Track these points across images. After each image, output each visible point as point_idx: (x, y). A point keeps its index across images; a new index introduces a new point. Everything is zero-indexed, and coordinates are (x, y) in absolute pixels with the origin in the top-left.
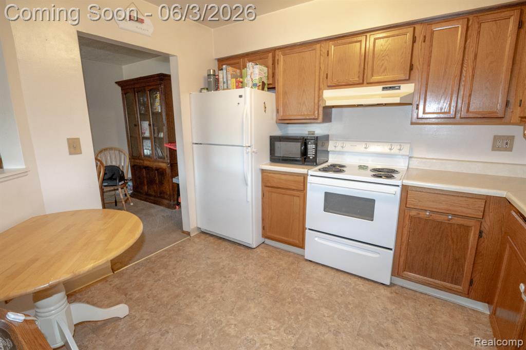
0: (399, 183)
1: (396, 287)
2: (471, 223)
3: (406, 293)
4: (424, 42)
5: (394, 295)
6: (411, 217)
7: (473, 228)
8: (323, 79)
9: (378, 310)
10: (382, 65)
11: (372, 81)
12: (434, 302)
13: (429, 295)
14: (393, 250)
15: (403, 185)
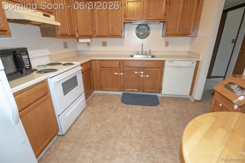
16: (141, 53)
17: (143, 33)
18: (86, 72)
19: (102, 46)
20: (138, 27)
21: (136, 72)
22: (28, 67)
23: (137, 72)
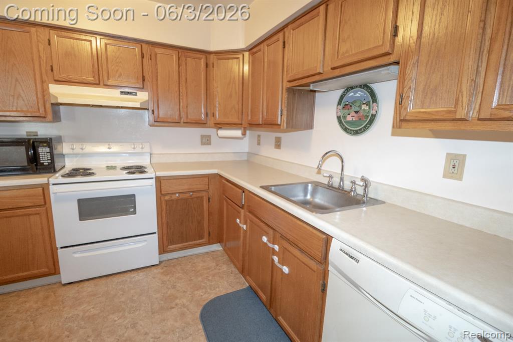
0: (153, 175)
1: (164, 263)
2: (204, 194)
3: (173, 263)
4: (151, 59)
5: (165, 268)
6: (166, 201)
7: (205, 198)
8: (46, 71)
9: (159, 286)
10: (117, 70)
11: (109, 83)
12: (191, 259)
13: (187, 256)
14: (157, 233)
15: (156, 177)
19: (275, 148)
21: (264, 239)
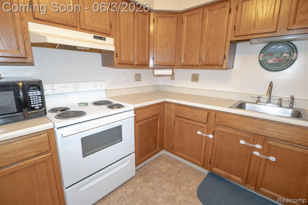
6: (139, 126)
7: (159, 119)
10: (91, 16)
15: (135, 109)
16: (266, 101)
17: (278, 59)
18: (146, 120)
19: (192, 81)
20: (265, 47)
21: (242, 142)
22: (38, 107)
23: (245, 142)
